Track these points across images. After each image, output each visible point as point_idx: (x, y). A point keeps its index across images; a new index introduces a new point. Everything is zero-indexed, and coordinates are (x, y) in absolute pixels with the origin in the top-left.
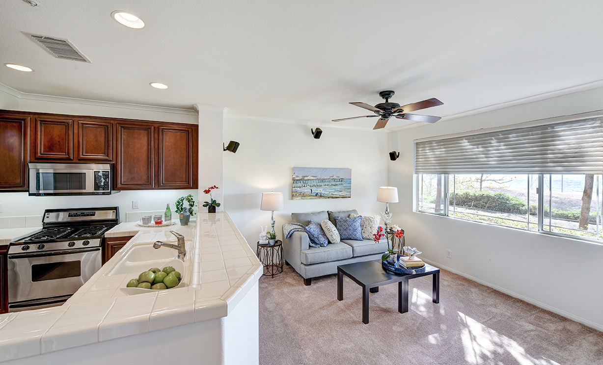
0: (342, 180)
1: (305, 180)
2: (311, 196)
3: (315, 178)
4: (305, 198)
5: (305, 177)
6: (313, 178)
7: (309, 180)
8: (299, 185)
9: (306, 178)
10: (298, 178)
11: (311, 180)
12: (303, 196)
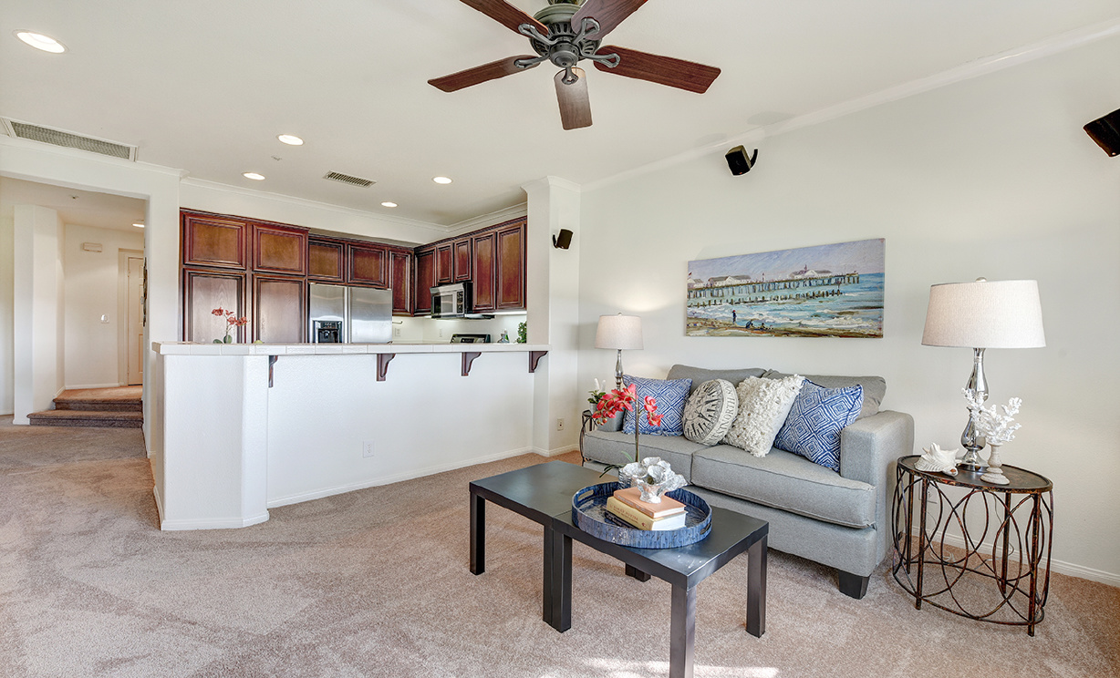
0: (839, 280)
1: (718, 288)
2: (736, 328)
3: (744, 281)
4: (716, 332)
5: (716, 280)
6: (738, 282)
7: (727, 286)
8: (703, 300)
9: (719, 284)
10: (701, 285)
11: (732, 286)
12: (712, 327)
